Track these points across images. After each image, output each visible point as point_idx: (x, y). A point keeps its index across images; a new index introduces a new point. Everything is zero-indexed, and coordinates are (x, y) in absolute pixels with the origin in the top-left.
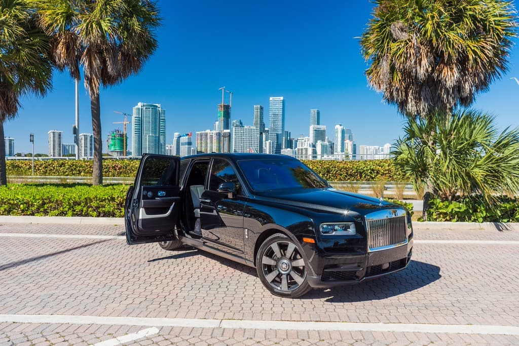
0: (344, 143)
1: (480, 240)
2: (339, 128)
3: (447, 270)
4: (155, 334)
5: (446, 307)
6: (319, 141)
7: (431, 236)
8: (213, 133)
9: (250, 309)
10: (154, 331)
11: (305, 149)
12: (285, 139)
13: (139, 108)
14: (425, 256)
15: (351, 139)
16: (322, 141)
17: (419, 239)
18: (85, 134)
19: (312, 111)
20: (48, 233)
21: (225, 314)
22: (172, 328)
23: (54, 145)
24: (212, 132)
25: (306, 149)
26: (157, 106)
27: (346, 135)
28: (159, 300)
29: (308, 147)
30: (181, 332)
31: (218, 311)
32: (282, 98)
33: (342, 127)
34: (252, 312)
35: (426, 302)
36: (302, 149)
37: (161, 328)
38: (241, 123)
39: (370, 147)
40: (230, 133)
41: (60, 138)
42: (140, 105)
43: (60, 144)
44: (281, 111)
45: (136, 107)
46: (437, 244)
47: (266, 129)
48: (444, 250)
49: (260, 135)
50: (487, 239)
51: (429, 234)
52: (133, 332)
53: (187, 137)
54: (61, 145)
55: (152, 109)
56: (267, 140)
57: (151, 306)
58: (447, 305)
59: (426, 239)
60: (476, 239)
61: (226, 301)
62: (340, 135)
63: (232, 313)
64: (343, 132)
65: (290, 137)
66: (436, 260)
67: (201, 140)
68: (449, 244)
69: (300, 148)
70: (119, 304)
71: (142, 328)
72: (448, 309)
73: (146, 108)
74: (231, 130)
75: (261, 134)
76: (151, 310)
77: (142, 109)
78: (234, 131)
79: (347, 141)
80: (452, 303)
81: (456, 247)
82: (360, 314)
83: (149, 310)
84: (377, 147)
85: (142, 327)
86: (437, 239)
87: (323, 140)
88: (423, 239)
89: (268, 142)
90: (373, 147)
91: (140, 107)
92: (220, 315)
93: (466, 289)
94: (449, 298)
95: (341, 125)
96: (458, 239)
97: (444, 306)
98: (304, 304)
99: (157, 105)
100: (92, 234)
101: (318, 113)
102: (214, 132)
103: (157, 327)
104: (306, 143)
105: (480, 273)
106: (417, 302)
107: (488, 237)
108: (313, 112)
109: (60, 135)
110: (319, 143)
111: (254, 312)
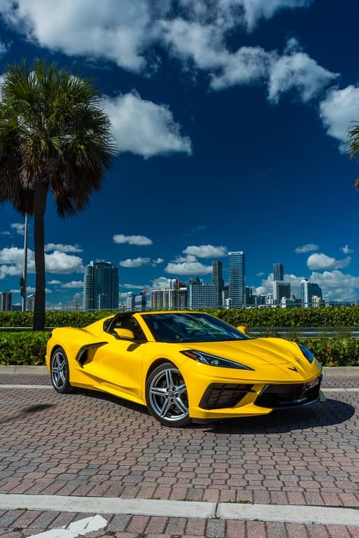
2: (305, 283)
4: (100, 530)
6: (283, 298)
10: (98, 523)
12: (247, 296)
16: (287, 298)
21: (220, 491)
22: (132, 518)
24: (167, 290)
28: (108, 467)
30: (146, 526)
31: (208, 486)
32: (241, 252)
34: (267, 488)
37: (111, 518)
38: (198, 280)
40: (186, 291)
41: (10, 299)
43: (10, 306)
44: (241, 267)
47: (225, 286)
52: (59, 525)
53: (141, 296)
56: (226, 298)
57: (95, 478)
61: (216, 471)
62: (306, 290)
63: (232, 491)
64: (310, 287)
67: (156, 299)
70: (44, 474)
71: (78, 516)
73: (98, 267)
74: (188, 288)
75: (220, 292)
76: (95, 484)
77: (94, 268)
79: (314, 297)
83: (92, 484)
85: (78, 514)
87: (288, 296)
89: (228, 300)
91: (92, 266)
92: (212, 493)
101: (281, 267)
102: (169, 290)
103: (104, 515)
104: (270, 300)
108: (276, 266)
109: (10, 296)
110: (284, 300)
111: (269, 489)
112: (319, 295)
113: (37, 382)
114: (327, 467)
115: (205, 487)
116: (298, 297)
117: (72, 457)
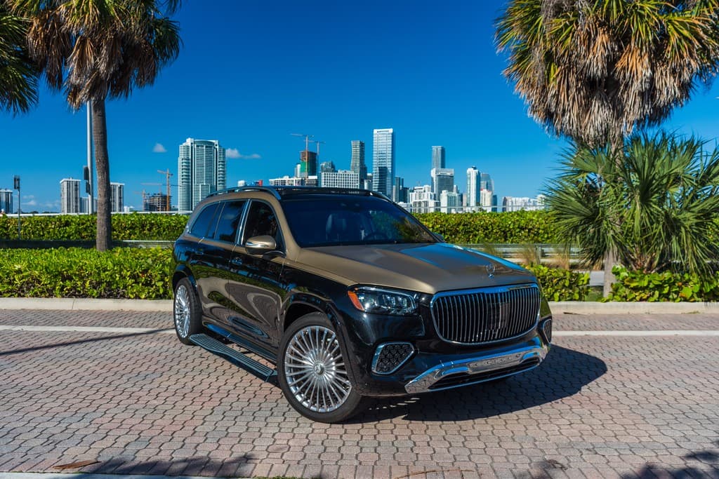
0: (480, 194)
1: (699, 330)
2: (472, 173)
3: (656, 380)
5: (667, 448)
6: (444, 192)
7: (619, 324)
8: (293, 181)
9: (319, 457)
11: (424, 202)
12: (396, 188)
13: (188, 146)
14: (615, 357)
15: (488, 187)
16: (449, 191)
17: (602, 330)
19: (434, 148)
20: (16, 324)
23: (69, 199)
24: (292, 179)
25: (426, 203)
26: (213, 144)
27: (482, 182)
29: (429, 200)
32: (391, 131)
33: (477, 171)
35: (629, 440)
36: (420, 203)
38: (333, 166)
39: (517, 199)
40: (317, 181)
41: (76, 190)
42: (189, 141)
44: (390, 149)
45: (184, 144)
46: (632, 337)
47: (369, 174)
48: (645, 346)
49: (360, 183)
50: (710, 328)
51: (617, 322)
54: (79, 200)
55: (206, 147)
57: (142, 452)
58: (669, 445)
59: (612, 329)
60: (692, 329)
62: (473, 182)
64: (478, 178)
65: (403, 185)
66: (634, 364)
68: (651, 337)
69: (418, 200)
72: (671, 454)
73: (198, 146)
74: (320, 177)
75: (362, 181)
77: (192, 147)
78: (323, 178)
79: (484, 191)
80: (676, 442)
81: (662, 341)
82: (515, 465)
84: (526, 199)
86: (630, 329)
88: (608, 329)
90: (521, 199)
91: (190, 145)
93: (694, 414)
94: (669, 433)
95: (475, 168)
96: (664, 329)
97: (662, 447)
98: (415, 445)
99: (213, 141)
101: (443, 151)
102: (294, 179)
104: (426, 194)
105: (711, 386)
106: (614, 440)
107: (709, 325)
108: (436, 149)
109: (76, 185)
110: (444, 194)
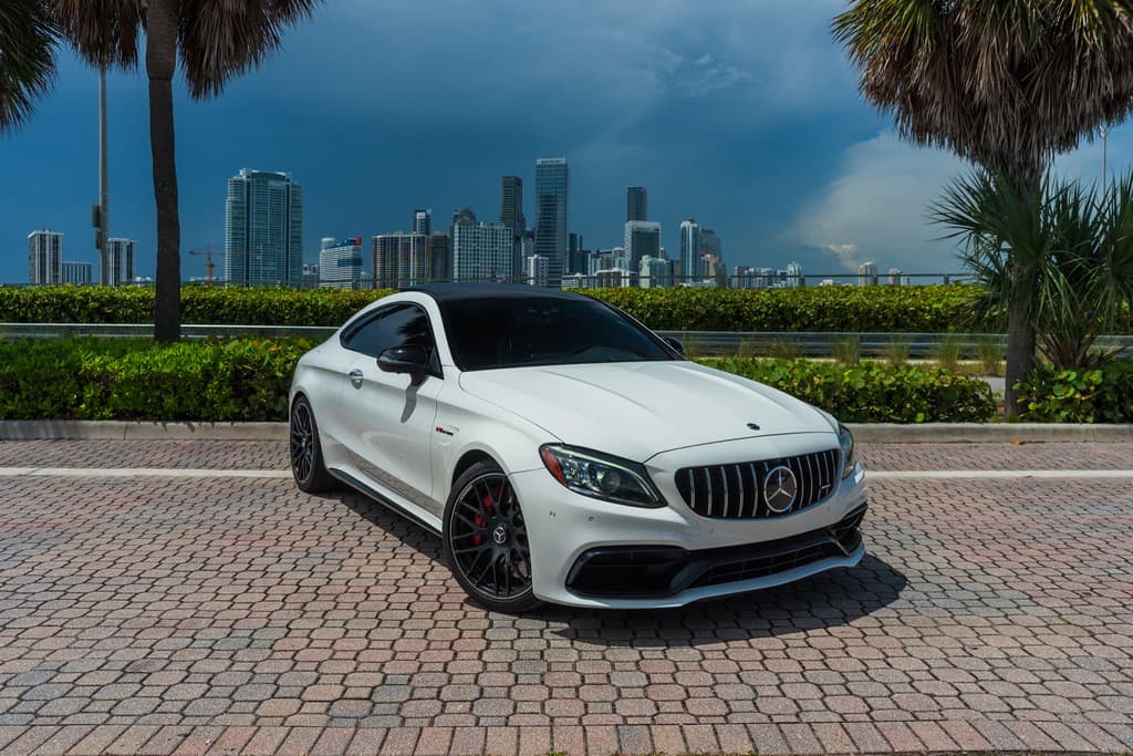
0: (700, 261)
2: (687, 227)
6: (644, 257)
8: (409, 239)
11: (615, 273)
12: (570, 251)
13: (241, 181)
16: (653, 256)
18: (117, 239)
20: (34, 465)
23: (43, 265)
24: (408, 235)
25: (618, 274)
26: (283, 178)
29: (622, 269)
33: (695, 225)
34: (770, 717)
36: (608, 275)
40: (447, 238)
41: (56, 249)
42: (244, 173)
43: (56, 264)
44: (562, 190)
45: (236, 178)
47: (528, 230)
49: (515, 242)
53: (351, 247)
54: (60, 266)
55: (272, 183)
56: (529, 253)
62: (690, 243)
64: (697, 237)
65: (581, 246)
67: (383, 253)
69: (604, 270)
73: (258, 182)
75: (517, 241)
77: (249, 184)
78: (456, 235)
79: (707, 257)
84: (772, 270)
87: (654, 254)
89: (531, 259)
91: (245, 179)
95: (692, 221)
99: (284, 175)
100: (160, 466)
102: (412, 235)
104: (616, 260)
109: (56, 242)
110: (646, 259)
111: (776, 719)
112: (716, 252)
113: (184, 462)
114: (861, 661)
115: (649, 721)
116: (676, 256)
117: (338, 655)
